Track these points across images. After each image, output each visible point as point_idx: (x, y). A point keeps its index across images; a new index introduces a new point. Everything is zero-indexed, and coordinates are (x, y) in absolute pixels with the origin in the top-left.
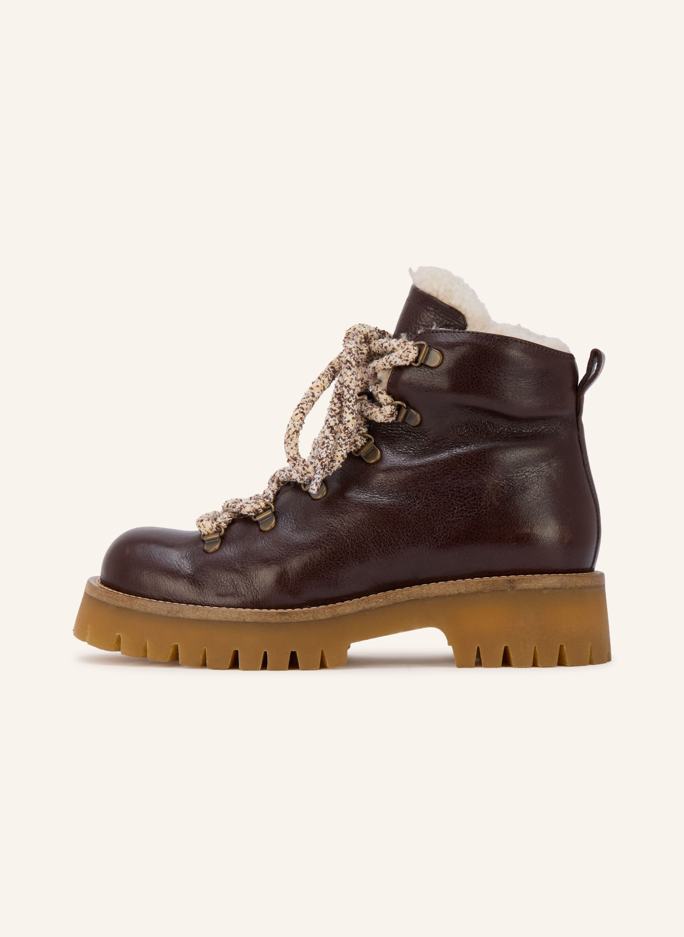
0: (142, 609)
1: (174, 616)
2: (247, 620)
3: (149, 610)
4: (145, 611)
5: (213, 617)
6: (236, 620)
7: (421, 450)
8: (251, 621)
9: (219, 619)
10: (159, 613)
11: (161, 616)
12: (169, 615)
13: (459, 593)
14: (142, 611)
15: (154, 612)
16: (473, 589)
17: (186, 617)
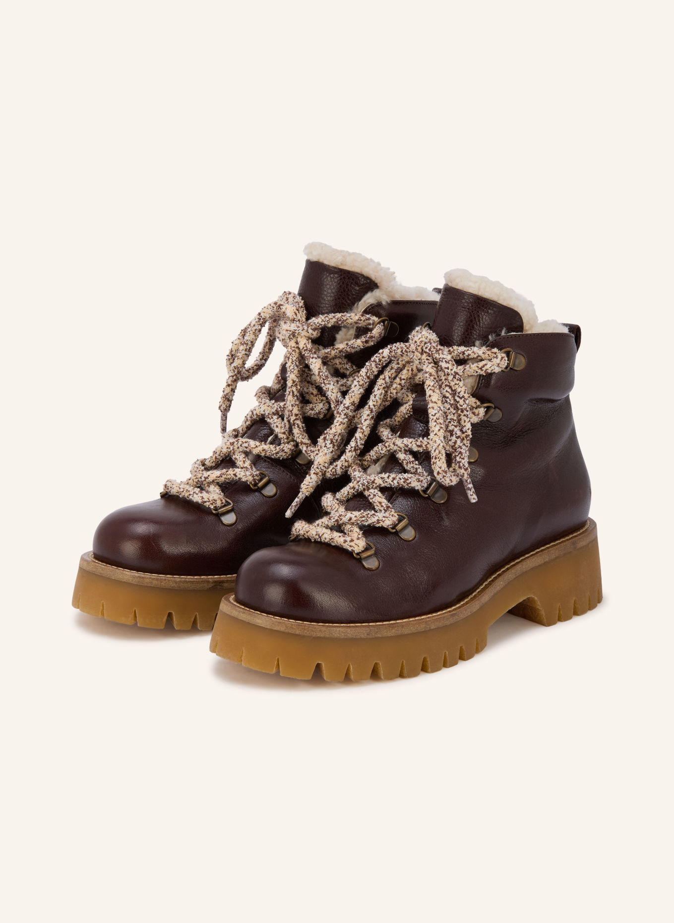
0: (342, 636)
1: (374, 637)
2: (432, 628)
3: (349, 636)
4: (346, 637)
5: (406, 631)
6: (423, 630)
7: (502, 442)
8: (434, 628)
9: (411, 632)
10: (359, 637)
11: (361, 639)
12: (368, 637)
13: (545, 562)
14: (342, 637)
15: (355, 637)
16: (553, 557)
17: (384, 636)
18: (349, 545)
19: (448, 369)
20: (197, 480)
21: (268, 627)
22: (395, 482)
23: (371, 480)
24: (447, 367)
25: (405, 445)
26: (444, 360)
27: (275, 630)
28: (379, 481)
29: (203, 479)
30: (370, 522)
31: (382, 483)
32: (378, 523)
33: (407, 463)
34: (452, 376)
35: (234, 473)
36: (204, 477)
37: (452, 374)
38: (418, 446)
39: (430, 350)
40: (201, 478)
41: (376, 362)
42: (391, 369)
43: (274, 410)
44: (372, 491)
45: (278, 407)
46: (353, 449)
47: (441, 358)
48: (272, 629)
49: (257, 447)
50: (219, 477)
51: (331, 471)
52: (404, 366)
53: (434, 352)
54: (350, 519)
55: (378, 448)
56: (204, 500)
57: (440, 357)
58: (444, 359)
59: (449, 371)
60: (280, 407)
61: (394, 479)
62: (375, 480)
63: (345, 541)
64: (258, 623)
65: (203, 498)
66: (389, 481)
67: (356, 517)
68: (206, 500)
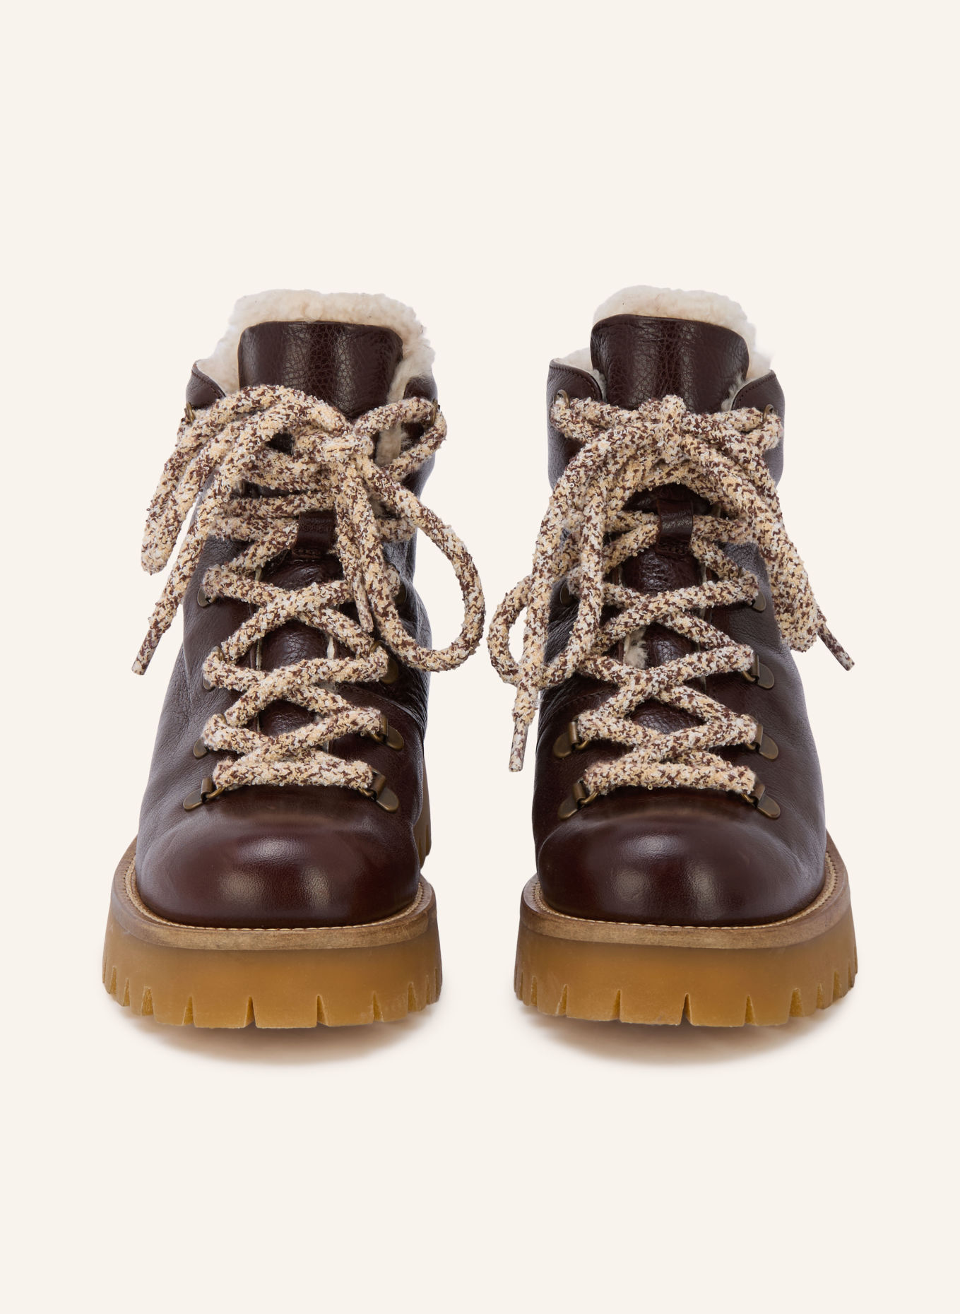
18: (740, 781)
19: (746, 452)
20: (284, 750)
21: (728, 947)
22: (713, 665)
23: (673, 671)
24: (742, 448)
25: (688, 600)
26: (733, 439)
27: (739, 950)
28: (687, 671)
29: (297, 745)
30: (728, 739)
31: (692, 672)
32: (740, 737)
33: (701, 631)
34: (755, 464)
35: (350, 720)
36: (299, 741)
37: (753, 459)
38: (709, 598)
39: (697, 426)
40: (293, 744)
41: (586, 466)
42: (607, 475)
43: (324, 601)
44: (676, 690)
45: (333, 593)
46: (592, 627)
47: (726, 436)
48: (734, 950)
49: (342, 668)
50: (326, 734)
51: (553, 675)
52: (625, 464)
53: (709, 428)
54: (698, 740)
55: (630, 616)
56: (349, 777)
57: (724, 435)
58: (733, 436)
59: (747, 455)
60: (336, 591)
61: (709, 661)
62: (679, 669)
63: (732, 778)
64: (710, 945)
65: (345, 774)
66: (704, 665)
67: (704, 735)
68: (353, 776)
